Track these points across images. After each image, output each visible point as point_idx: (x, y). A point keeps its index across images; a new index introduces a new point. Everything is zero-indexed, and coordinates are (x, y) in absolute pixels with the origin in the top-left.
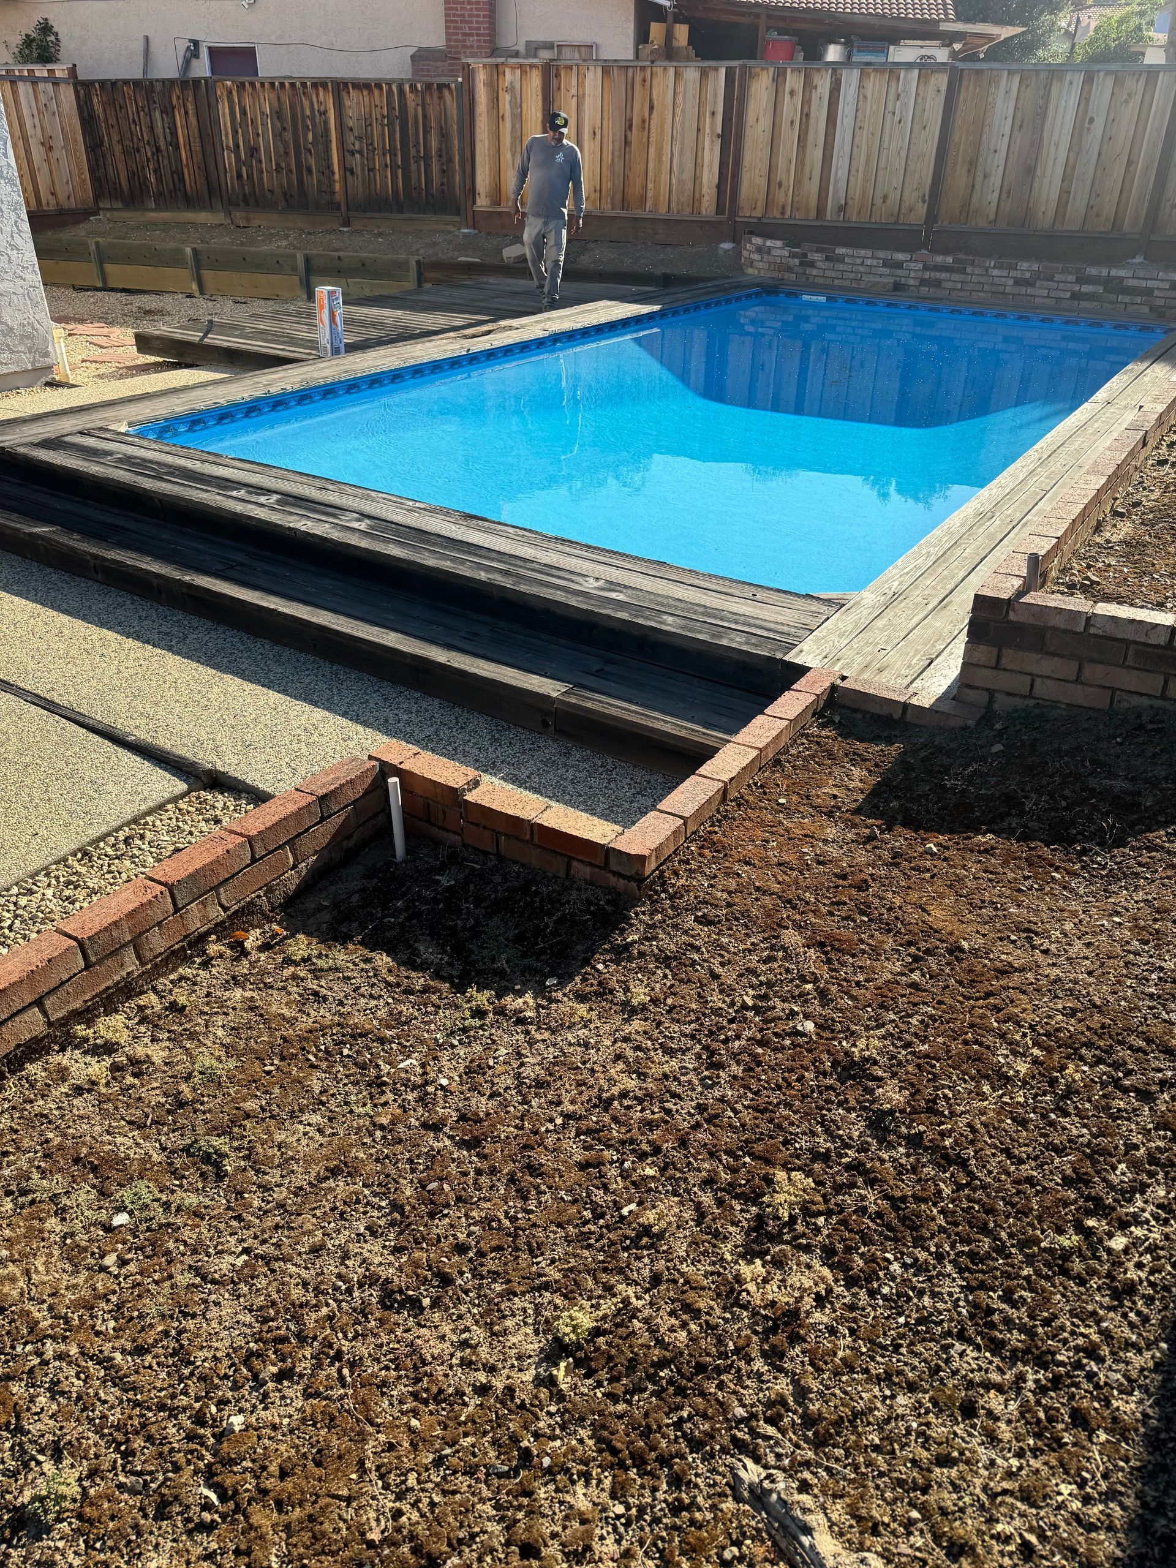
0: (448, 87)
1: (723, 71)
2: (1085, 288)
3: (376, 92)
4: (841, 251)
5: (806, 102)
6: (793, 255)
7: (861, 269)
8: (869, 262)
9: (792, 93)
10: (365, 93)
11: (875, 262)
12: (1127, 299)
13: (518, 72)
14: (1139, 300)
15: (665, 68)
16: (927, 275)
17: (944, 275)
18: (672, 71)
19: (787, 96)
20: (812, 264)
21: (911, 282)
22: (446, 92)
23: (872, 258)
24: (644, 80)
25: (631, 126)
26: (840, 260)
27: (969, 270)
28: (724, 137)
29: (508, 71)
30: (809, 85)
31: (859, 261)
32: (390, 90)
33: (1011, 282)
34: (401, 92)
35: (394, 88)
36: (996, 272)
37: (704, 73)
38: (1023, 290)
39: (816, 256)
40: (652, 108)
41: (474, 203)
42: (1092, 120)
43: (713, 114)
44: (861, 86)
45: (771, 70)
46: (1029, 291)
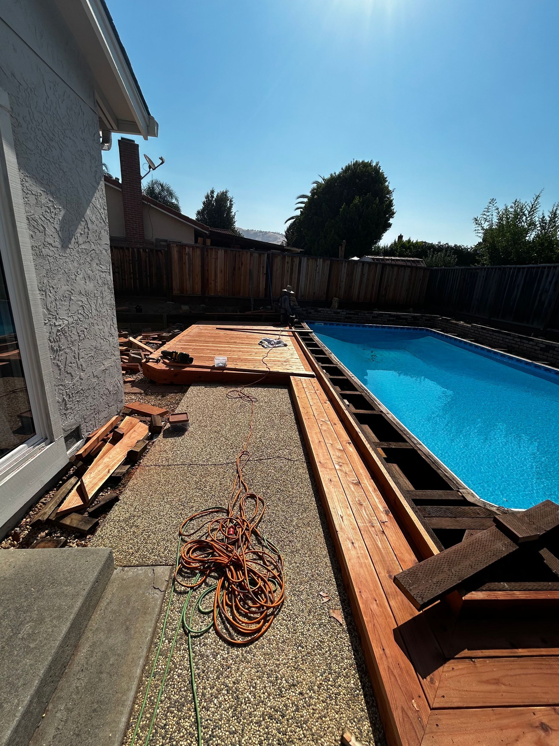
0: (160, 251)
1: (266, 255)
2: (391, 318)
3: (126, 251)
4: (320, 309)
5: (292, 266)
6: (303, 310)
7: (327, 314)
8: (329, 312)
9: (288, 263)
10: (121, 251)
11: (331, 312)
12: (401, 321)
13: (191, 249)
14: (404, 321)
15: (247, 252)
16: (347, 316)
17: (352, 316)
18: (249, 253)
19: (286, 263)
20: (310, 313)
21: (342, 318)
22: (160, 254)
23: (330, 311)
24: (239, 255)
25: (234, 269)
26: (320, 312)
27: (359, 314)
28: (267, 274)
29: (187, 248)
30: (293, 261)
31: (326, 312)
32: (133, 250)
33: (371, 317)
34: (139, 252)
35: (135, 250)
36: (367, 315)
37: (260, 255)
38: (375, 319)
39: (312, 311)
40: (242, 264)
41: (172, 292)
42: (364, 275)
43: (263, 267)
44: (307, 262)
45: (281, 256)
46: (376, 319)
